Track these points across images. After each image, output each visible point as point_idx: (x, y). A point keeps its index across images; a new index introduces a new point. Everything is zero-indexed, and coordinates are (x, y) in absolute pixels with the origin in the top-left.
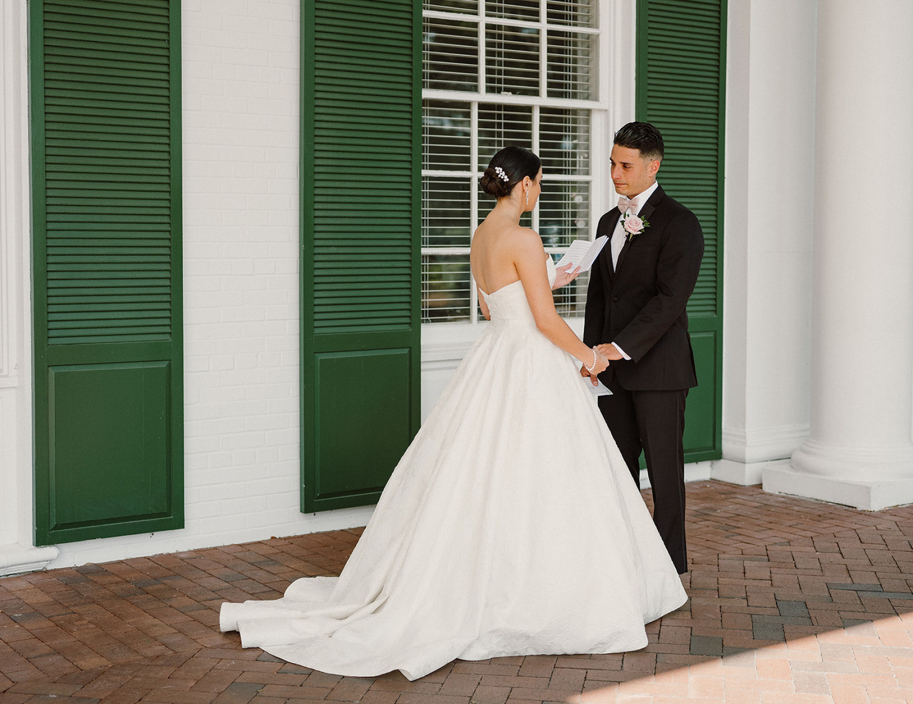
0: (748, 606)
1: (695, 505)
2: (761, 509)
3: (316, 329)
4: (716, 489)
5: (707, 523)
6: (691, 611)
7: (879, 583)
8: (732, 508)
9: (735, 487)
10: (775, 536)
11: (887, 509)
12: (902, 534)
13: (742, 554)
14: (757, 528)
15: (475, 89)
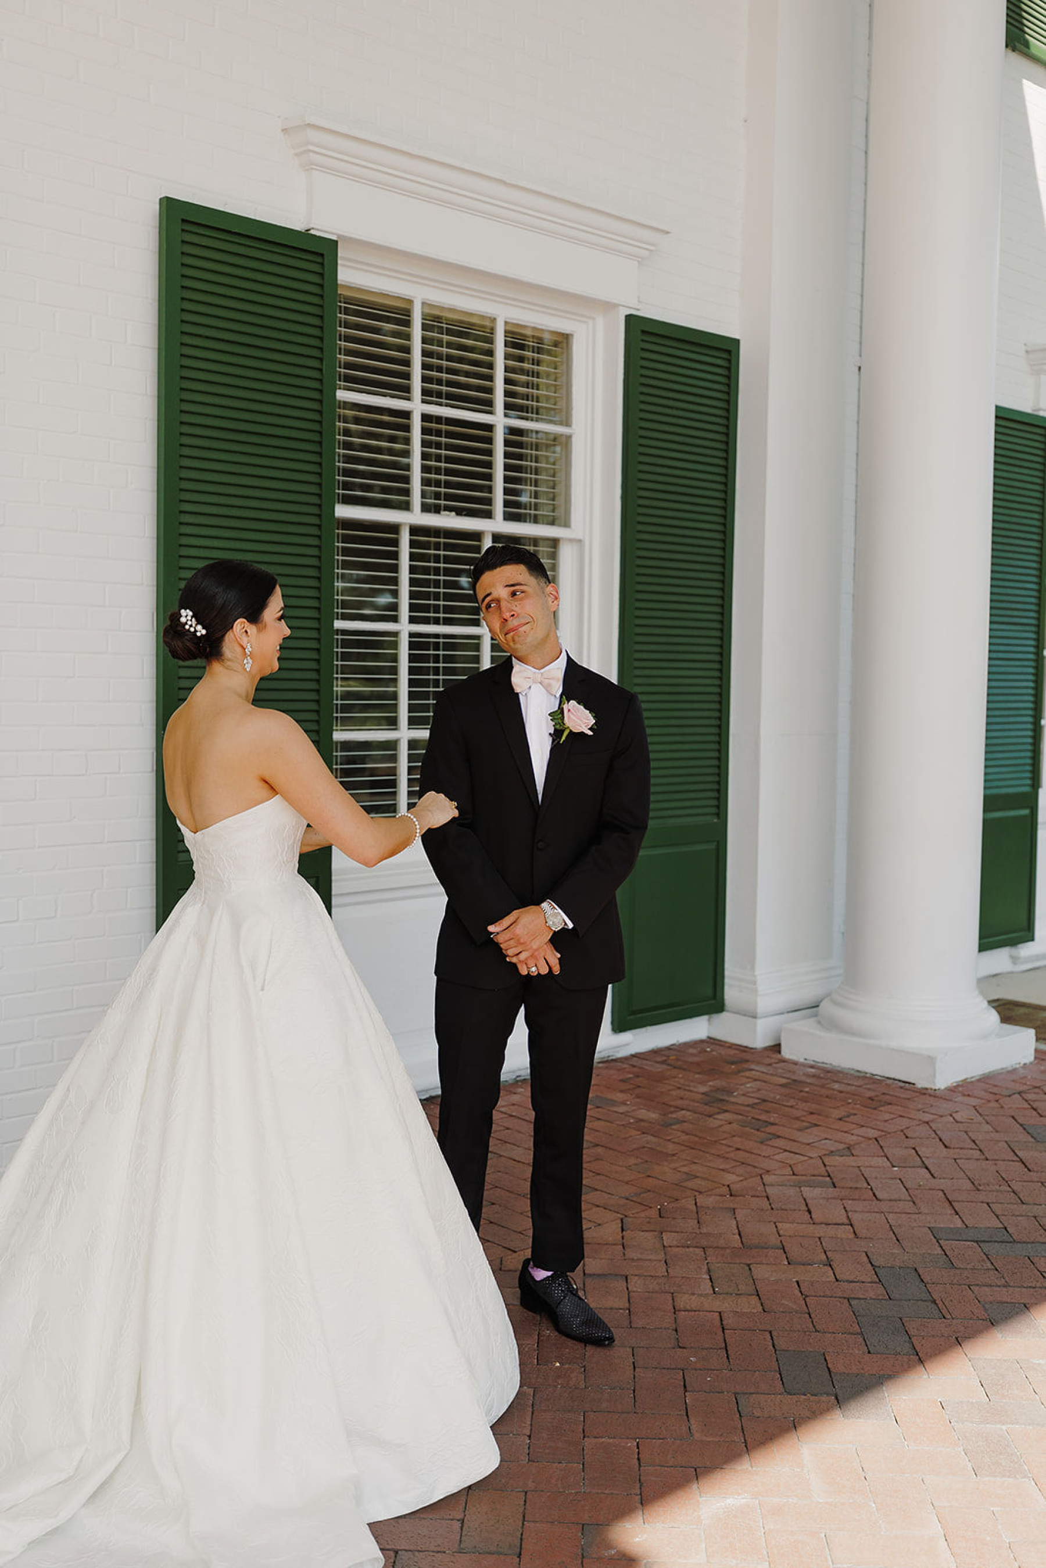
0: (837, 1280)
1: (700, 1083)
2: (791, 1088)
3: (180, 854)
4: (720, 1054)
5: (727, 1116)
6: (758, 1295)
7: (1001, 1225)
8: (751, 1087)
9: (744, 1051)
10: (826, 1139)
11: (955, 1084)
12: (991, 1129)
13: (794, 1174)
14: (798, 1124)
15: (406, 507)
